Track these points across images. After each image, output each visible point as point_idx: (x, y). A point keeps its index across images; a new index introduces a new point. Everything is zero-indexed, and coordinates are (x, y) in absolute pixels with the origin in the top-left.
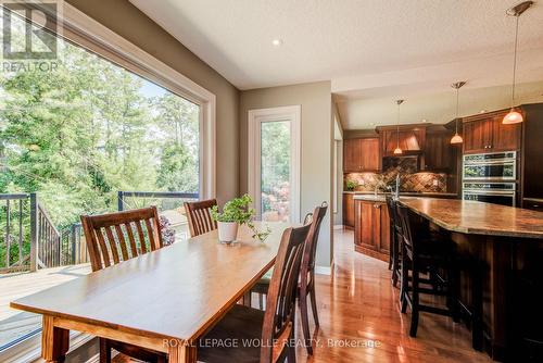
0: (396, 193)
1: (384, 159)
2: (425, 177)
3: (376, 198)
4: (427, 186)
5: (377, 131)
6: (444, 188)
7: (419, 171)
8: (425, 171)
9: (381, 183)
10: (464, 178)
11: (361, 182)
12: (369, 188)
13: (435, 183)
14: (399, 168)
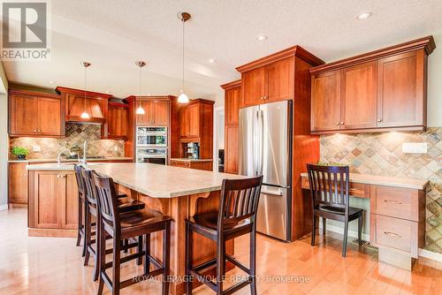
0: (84, 160)
1: (67, 123)
2: (108, 144)
3: (58, 166)
4: (110, 152)
5: (58, 91)
6: (123, 154)
7: (103, 137)
8: (109, 138)
9: (64, 149)
10: (137, 145)
11: (37, 148)
12: (47, 155)
13: (116, 148)
14: (83, 134)
